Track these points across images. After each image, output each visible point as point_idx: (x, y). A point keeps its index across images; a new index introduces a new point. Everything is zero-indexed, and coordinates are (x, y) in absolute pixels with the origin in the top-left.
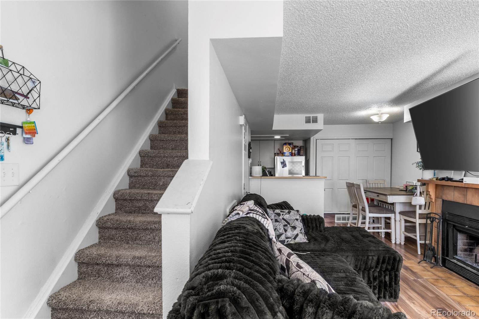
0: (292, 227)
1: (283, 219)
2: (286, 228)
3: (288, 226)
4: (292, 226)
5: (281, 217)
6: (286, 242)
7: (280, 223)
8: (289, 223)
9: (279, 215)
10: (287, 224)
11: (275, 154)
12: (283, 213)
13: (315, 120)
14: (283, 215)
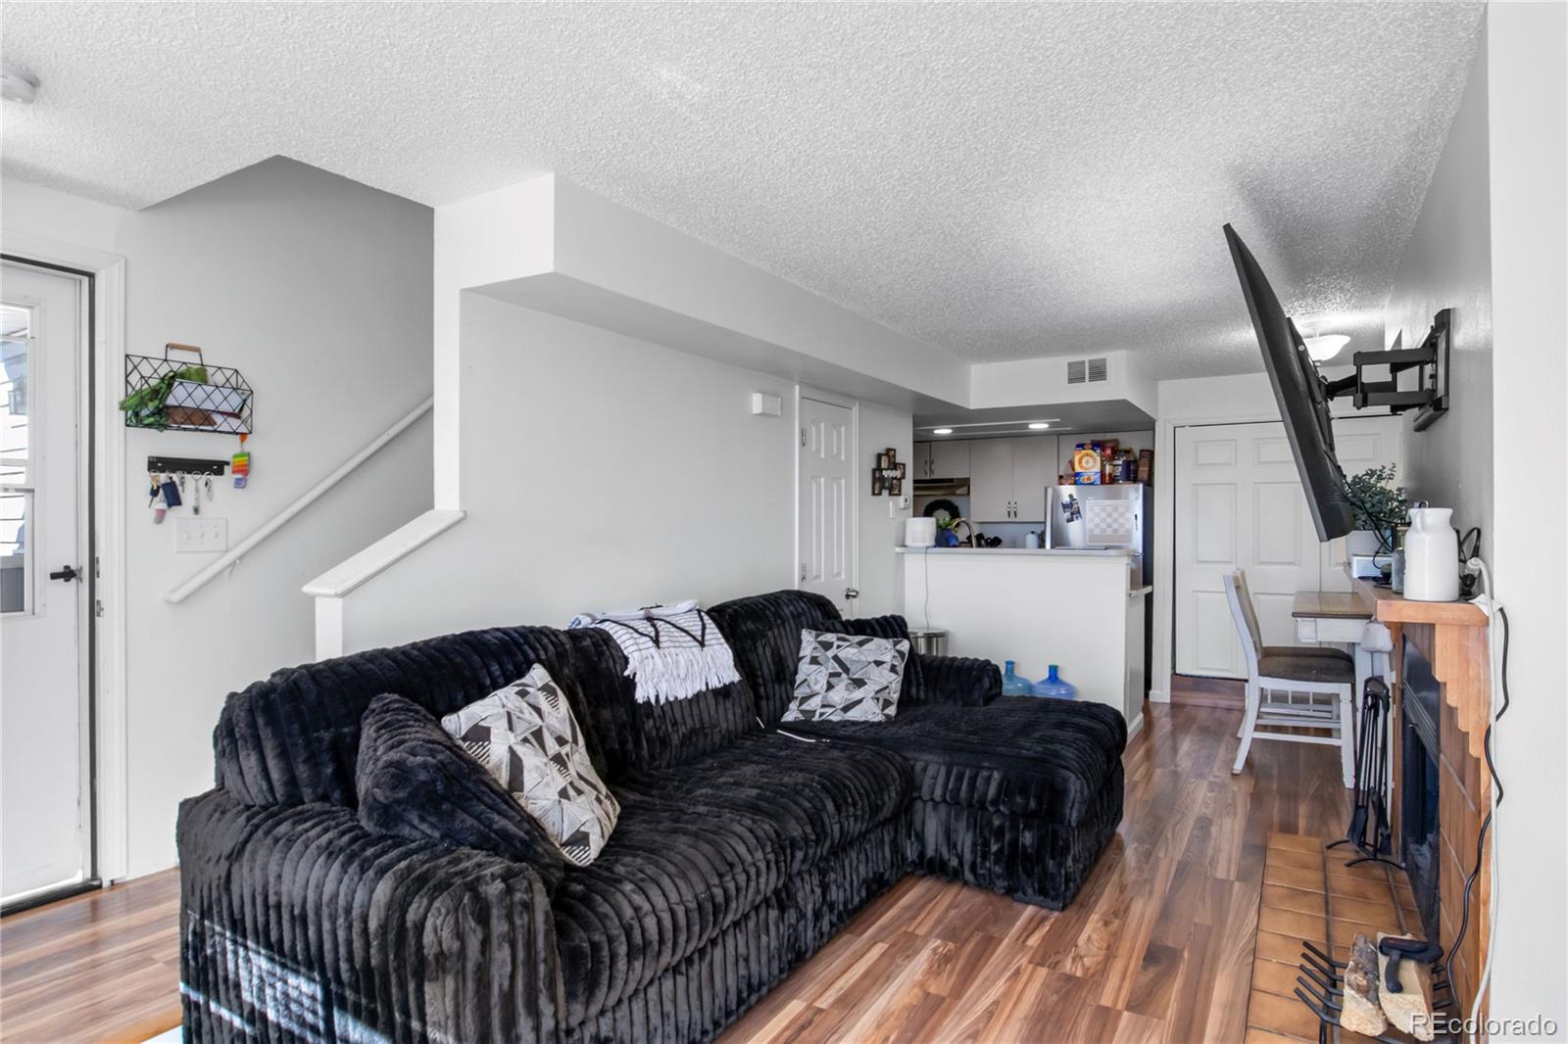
0: (851, 679)
1: (836, 658)
2: (834, 680)
3: (844, 676)
4: (855, 677)
5: (830, 653)
6: (817, 714)
7: (823, 668)
8: (847, 670)
9: (827, 646)
10: (841, 671)
11: (1061, 477)
12: (841, 643)
13: (1098, 373)
14: (839, 647)
